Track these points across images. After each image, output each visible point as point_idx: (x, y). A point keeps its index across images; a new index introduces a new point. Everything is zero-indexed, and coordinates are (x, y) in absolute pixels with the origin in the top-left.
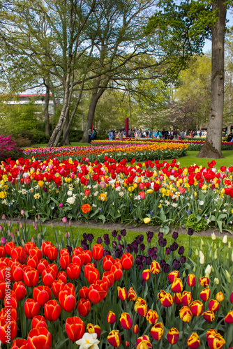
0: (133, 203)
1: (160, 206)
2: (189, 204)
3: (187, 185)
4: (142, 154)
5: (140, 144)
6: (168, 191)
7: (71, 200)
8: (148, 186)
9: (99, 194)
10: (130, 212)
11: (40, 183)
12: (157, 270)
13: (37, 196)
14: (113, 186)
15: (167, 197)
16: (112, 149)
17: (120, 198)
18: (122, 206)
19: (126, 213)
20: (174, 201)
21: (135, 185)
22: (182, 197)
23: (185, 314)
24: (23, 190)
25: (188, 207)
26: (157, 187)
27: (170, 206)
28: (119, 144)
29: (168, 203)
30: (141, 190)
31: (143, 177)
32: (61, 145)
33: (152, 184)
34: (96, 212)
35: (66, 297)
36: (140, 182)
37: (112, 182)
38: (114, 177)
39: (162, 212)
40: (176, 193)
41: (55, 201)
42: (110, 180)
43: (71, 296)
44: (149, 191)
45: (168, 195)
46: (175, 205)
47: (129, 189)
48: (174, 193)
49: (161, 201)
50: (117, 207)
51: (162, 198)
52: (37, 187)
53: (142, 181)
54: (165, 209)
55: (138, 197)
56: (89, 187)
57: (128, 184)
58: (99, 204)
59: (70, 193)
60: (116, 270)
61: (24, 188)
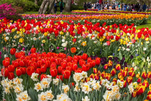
0: (102, 49)
1: (119, 50)
2: (137, 50)
3: (136, 38)
4: (111, 21)
5: (111, 14)
6: (125, 41)
7: (64, 45)
8: (112, 38)
9: (81, 42)
10: (100, 54)
11: (45, 34)
12: (111, 64)
13: (43, 41)
14: (90, 37)
15: (123, 45)
16: (89, 17)
17: (94, 44)
18: (95, 49)
19: (97, 54)
20: (128, 47)
21: (104, 37)
22: (133, 45)
23: (120, 75)
24: (34, 38)
25: (136, 52)
26: (118, 39)
27: (125, 50)
28: (94, 14)
29: (124, 49)
30: (108, 40)
31: (109, 33)
32: (48, 13)
33: (115, 37)
34: (79, 53)
35: (74, 65)
36: (107, 36)
37: (90, 35)
38: (91, 33)
39: (120, 54)
40: (129, 43)
41: (54, 45)
42: (88, 34)
43: (76, 65)
44: (112, 41)
45: (124, 44)
46: (128, 50)
47: (100, 40)
48: (128, 43)
49: (120, 47)
50: (92, 50)
51: (120, 46)
52: (43, 36)
53: (109, 35)
54: (122, 52)
55: (105, 44)
56: (76, 37)
57: (100, 37)
58: (81, 48)
59: (63, 41)
60: (93, 62)
61: (35, 37)
